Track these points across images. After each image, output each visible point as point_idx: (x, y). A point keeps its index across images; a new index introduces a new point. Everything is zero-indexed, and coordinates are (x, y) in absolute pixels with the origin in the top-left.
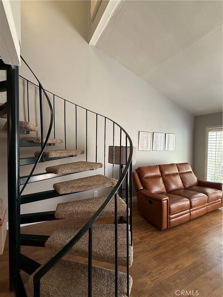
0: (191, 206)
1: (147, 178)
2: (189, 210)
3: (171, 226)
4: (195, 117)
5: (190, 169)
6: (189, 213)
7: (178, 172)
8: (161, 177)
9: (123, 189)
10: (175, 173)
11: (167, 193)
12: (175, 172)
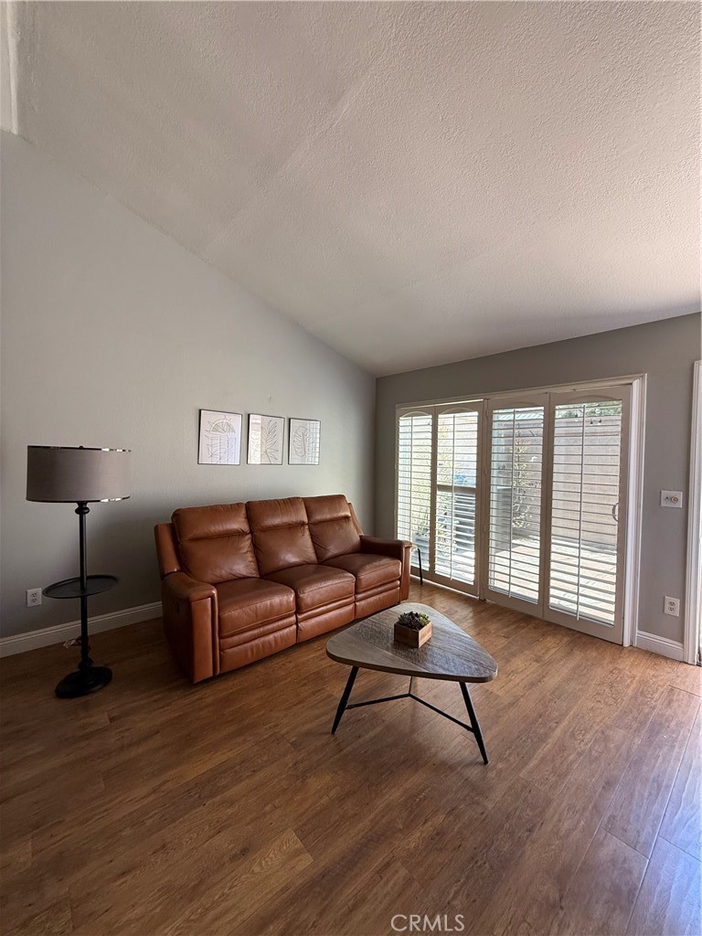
0: (299, 608)
1: (197, 539)
2: (293, 619)
3: (226, 669)
4: (377, 379)
5: (345, 510)
6: (295, 627)
7: (306, 520)
8: (249, 536)
9: (89, 578)
10: (296, 523)
11: (262, 577)
12: (294, 520)
